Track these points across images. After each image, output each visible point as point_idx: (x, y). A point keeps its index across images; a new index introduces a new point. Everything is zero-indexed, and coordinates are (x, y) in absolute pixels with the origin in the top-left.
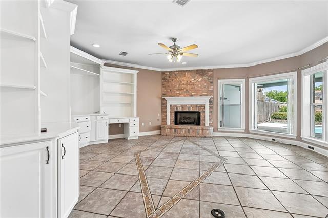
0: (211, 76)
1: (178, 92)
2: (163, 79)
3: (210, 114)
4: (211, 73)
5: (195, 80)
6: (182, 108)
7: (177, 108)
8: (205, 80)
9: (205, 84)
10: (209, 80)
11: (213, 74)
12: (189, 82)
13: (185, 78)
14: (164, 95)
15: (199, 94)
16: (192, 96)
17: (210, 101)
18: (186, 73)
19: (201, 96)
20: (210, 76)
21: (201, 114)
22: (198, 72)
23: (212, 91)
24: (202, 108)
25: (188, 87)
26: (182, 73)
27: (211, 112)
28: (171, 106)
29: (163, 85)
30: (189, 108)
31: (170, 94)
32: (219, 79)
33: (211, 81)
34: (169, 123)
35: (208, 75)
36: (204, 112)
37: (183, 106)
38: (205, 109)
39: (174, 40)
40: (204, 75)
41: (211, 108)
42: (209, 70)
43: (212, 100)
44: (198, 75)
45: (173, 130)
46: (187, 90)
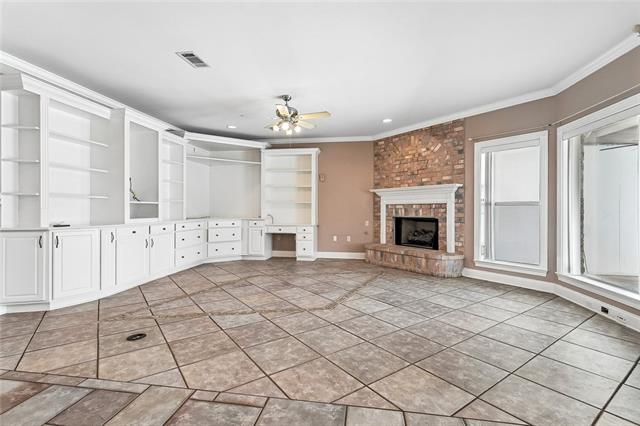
0: (461, 137)
1: (398, 179)
2: (376, 155)
3: (458, 224)
4: (461, 128)
5: (428, 149)
6: (406, 211)
7: (397, 212)
8: (448, 148)
9: (448, 157)
10: (455, 146)
11: (464, 130)
12: (417, 156)
13: (410, 148)
14: (377, 185)
15: (435, 179)
16: (422, 184)
17: (458, 196)
18: (412, 137)
19: (439, 183)
20: (456, 137)
21: (440, 224)
22: (433, 131)
23: (462, 172)
24: (442, 210)
25: (415, 167)
26: (404, 139)
27: (459, 220)
28: (387, 206)
29: (375, 166)
30: (417, 211)
31: (386, 184)
32: (478, 141)
33: (461, 148)
34: (383, 240)
35: (454, 135)
36: (445, 219)
37: (407, 207)
38: (445, 212)
39: (286, 98)
40: (445, 136)
41: (459, 210)
42: (456, 123)
43: (461, 191)
44: (433, 139)
45: (379, 254)
46: (413, 174)
